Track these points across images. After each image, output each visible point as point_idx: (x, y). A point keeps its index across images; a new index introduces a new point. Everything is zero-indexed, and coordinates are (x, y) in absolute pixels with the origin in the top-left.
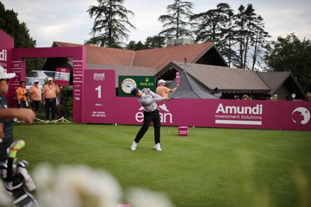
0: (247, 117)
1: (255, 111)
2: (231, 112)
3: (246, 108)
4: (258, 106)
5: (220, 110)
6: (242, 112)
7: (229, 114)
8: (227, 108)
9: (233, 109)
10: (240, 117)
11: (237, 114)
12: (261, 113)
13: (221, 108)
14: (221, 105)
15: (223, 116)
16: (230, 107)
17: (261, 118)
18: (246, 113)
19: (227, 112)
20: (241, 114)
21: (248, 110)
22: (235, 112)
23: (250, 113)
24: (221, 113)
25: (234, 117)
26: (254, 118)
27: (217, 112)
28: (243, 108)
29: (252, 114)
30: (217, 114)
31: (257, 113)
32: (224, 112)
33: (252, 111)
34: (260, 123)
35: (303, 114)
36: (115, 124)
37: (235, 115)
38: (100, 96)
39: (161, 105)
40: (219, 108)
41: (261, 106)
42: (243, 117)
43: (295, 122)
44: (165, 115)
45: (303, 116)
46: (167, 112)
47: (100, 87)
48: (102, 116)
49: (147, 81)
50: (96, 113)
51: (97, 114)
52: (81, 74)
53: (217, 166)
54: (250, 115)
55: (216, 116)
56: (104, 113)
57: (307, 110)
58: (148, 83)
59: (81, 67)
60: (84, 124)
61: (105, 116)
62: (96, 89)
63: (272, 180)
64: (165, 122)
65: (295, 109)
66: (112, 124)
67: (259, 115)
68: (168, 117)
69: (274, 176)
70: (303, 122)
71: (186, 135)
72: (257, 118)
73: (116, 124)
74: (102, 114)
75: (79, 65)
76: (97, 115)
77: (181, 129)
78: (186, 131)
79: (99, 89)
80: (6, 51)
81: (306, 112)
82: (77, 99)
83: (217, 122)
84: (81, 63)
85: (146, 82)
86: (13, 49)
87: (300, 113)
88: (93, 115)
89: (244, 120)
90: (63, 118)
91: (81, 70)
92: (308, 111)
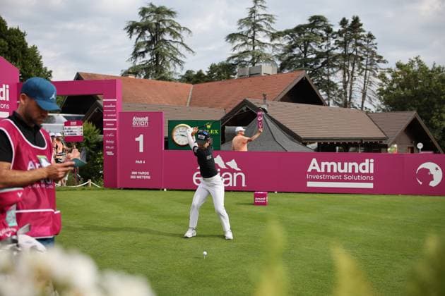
0: (353, 177)
1: (364, 168)
2: (329, 170)
3: (351, 164)
4: (367, 161)
5: (314, 168)
6: (345, 171)
7: (326, 173)
8: (323, 164)
9: (332, 166)
10: (342, 177)
11: (338, 173)
12: (372, 171)
13: (314, 166)
14: (314, 161)
15: (317, 177)
16: (327, 163)
17: (372, 178)
18: (350, 171)
19: (323, 170)
20: (344, 173)
21: (353, 167)
22: (335, 171)
23: (356, 171)
24: (314, 172)
25: (333, 177)
26: (362, 178)
27: (309, 170)
28: (346, 164)
29: (360, 173)
30: (310, 173)
31: (367, 171)
32: (319, 171)
33: (358, 168)
34: (370, 186)
35: (433, 171)
36: (163, 190)
37: (335, 174)
38: (141, 150)
39: (230, 161)
40: (312, 164)
41: (372, 161)
42: (346, 177)
43: (421, 183)
44: (235, 175)
45: (432, 176)
46: (237, 172)
47: (141, 136)
48: (145, 177)
49: (209, 127)
50: (136, 173)
51: (138, 175)
52: (115, 118)
53: (307, 247)
54: (356, 175)
55: (308, 177)
56: (148, 173)
57: (437, 166)
58: (210, 129)
59: (114, 108)
60: (120, 189)
61: (149, 177)
62: (137, 139)
63: (386, 267)
64: (235, 185)
65: (420, 165)
66: (159, 190)
67: (369, 174)
68: (239, 178)
69: (389, 262)
70: (433, 184)
71: (264, 204)
72: (366, 178)
73: (165, 190)
74: (145, 175)
75: (111, 106)
76: (138, 177)
77: (256, 196)
78: (264, 199)
79: (140, 139)
80: (8, 86)
81: (437, 169)
82: (110, 153)
83: (310, 184)
84: (114, 103)
85: (207, 129)
86: (18, 84)
87: (428, 170)
88: (132, 177)
89: (348, 181)
90: (90, 182)
91: (114, 113)
92: (439, 168)
